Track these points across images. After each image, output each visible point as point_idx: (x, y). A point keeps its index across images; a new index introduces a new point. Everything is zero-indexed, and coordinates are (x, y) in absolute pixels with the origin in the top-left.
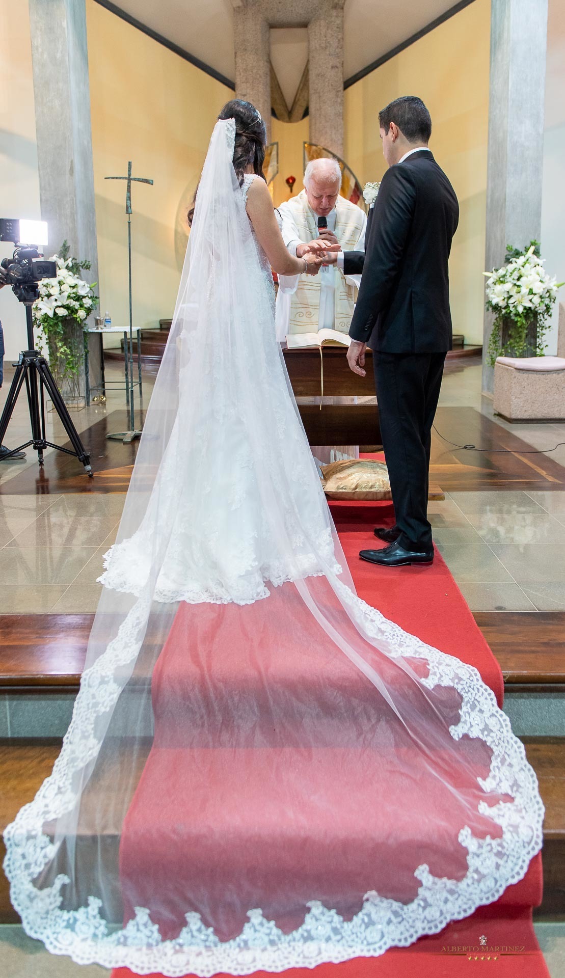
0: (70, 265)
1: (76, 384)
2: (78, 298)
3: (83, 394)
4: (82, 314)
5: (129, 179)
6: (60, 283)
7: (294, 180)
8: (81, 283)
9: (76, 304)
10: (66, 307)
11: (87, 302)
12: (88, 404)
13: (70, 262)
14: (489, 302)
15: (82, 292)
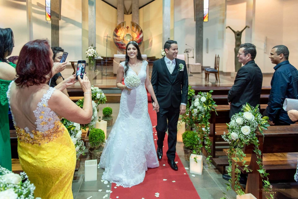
0: (93, 48)
1: (93, 68)
2: (95, 53)
3: (94, 69)
4: (95, 56)
5: (107, 37)
6: (92, 51)
7: (128, 27)
8: (95, 51)
9: (94, 54)
10: (93, 55)
11: (96, 54)
12: (95, 71)
13: (93, 47)
14: (162, 55)
15: (95, 52)
